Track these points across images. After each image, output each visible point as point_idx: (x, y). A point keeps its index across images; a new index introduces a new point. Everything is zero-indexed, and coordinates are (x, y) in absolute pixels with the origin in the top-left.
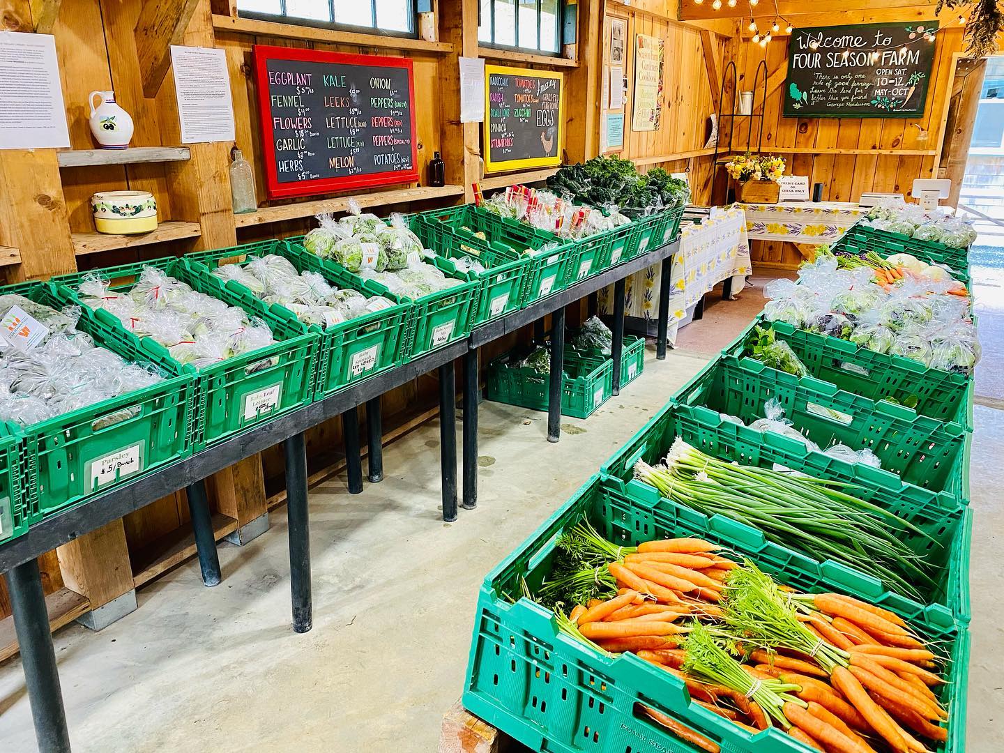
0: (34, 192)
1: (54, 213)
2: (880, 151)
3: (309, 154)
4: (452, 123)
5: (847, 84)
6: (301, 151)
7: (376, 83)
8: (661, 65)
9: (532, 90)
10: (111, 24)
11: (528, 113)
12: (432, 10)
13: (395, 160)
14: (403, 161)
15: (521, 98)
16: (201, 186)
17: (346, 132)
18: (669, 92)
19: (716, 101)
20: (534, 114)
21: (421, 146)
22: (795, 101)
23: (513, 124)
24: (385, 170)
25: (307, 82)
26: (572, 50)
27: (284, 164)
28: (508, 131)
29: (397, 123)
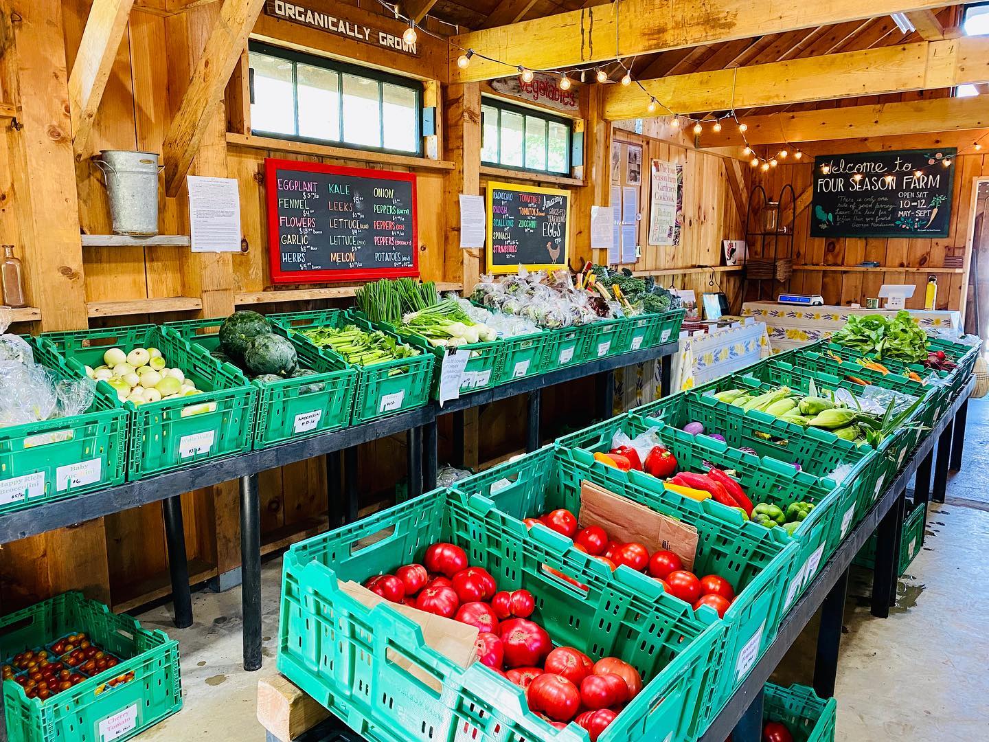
0: (58, 264)
1: (73, 281)
2: (907, 269)
3: (312, 248)
4: (453, 229)
5: (871, 206)
6: (304, 245)
7: (379, 193)
8: (680, 188)
9: (537, 205)
10: (143, 138)
11: (534, 224)
12: (435, 133)
13: (395, 257)
14: (404, 259)
15: (525, 211)
16: (205, 268)
17: (349, 232)
18: (690, 211)
19: (744, 222)
20: (539, 225)
21: (425, 249)
22: (821, 222)
23: (517, 233)
24: (385, 266)
25: (313, 189)
26: (579, 171)
27: (288, 255)
28: (512, 239)
29: (399, 227)
